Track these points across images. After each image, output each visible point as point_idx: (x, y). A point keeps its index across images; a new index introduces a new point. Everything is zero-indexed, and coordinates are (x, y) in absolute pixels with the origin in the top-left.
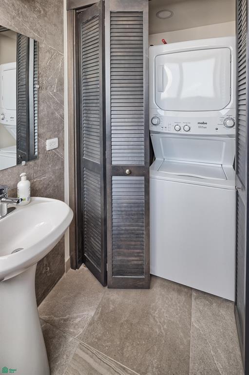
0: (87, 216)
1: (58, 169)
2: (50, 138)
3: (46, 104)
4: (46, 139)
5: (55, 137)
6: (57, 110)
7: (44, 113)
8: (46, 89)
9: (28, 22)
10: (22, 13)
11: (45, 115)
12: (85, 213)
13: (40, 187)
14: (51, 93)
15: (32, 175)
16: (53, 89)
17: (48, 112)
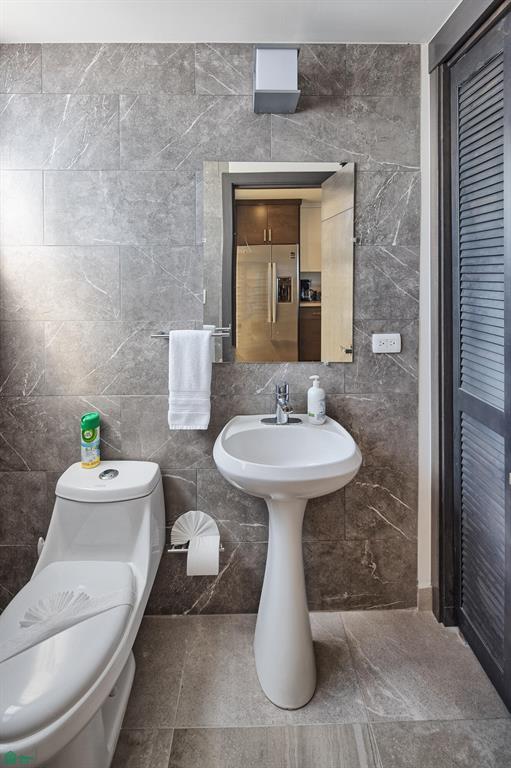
0: (469, 523)
1: (400, 394)
2: (381, 331)
3: (372, 270)
4: (373, 333)
5: (393, 331)
6: (399, 281)
7: (368, 285)
8: (373, 242)
9: (336, 138)
10: (325, 128)
11: (369, 289)
12: (464, 515)
13: (358, 412)
14: (383, 249)
15: (342, 386)
16: (390, 241)
17: (377, 285)
